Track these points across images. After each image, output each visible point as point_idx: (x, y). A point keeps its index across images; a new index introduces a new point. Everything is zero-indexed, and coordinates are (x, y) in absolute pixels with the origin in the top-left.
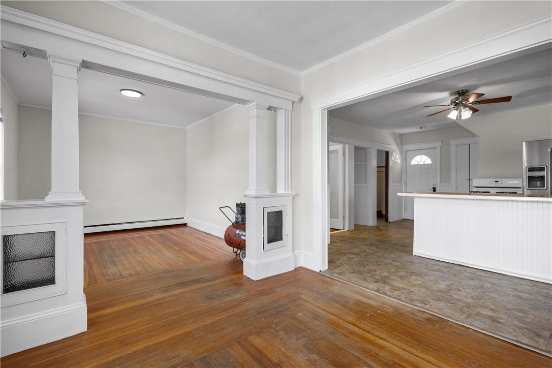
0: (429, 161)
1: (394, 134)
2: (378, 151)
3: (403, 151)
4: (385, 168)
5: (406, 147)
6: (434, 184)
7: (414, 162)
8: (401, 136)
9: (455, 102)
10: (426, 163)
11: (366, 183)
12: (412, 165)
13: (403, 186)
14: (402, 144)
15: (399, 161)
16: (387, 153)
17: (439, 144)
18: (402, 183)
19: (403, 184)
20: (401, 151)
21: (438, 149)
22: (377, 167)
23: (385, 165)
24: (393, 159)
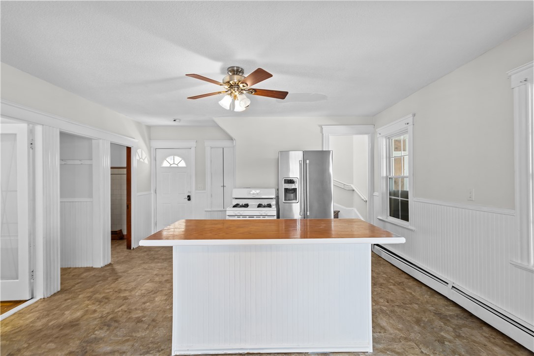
0: (183, 164)
1: (139, 124)
2: (113, 145)
3: (152, 149)
4: (125, 170)
5: (156, 144)
6: (189, 192)
7: (165, 164)
8: (149, 127)
9: (229, 82)
10: (180, 165)
11: (91, 196)
12: (163, 167)
13: (153, 195)
14: (150, 139)
15: (146, 161)
16: (129, 149)
17: (193, 144)
18: (150, 190)
19: (152, 192)
20: (149, 148)
21: (193, 149)
22: (112, 168)
23: (125, 166)
24: (137, 158)
